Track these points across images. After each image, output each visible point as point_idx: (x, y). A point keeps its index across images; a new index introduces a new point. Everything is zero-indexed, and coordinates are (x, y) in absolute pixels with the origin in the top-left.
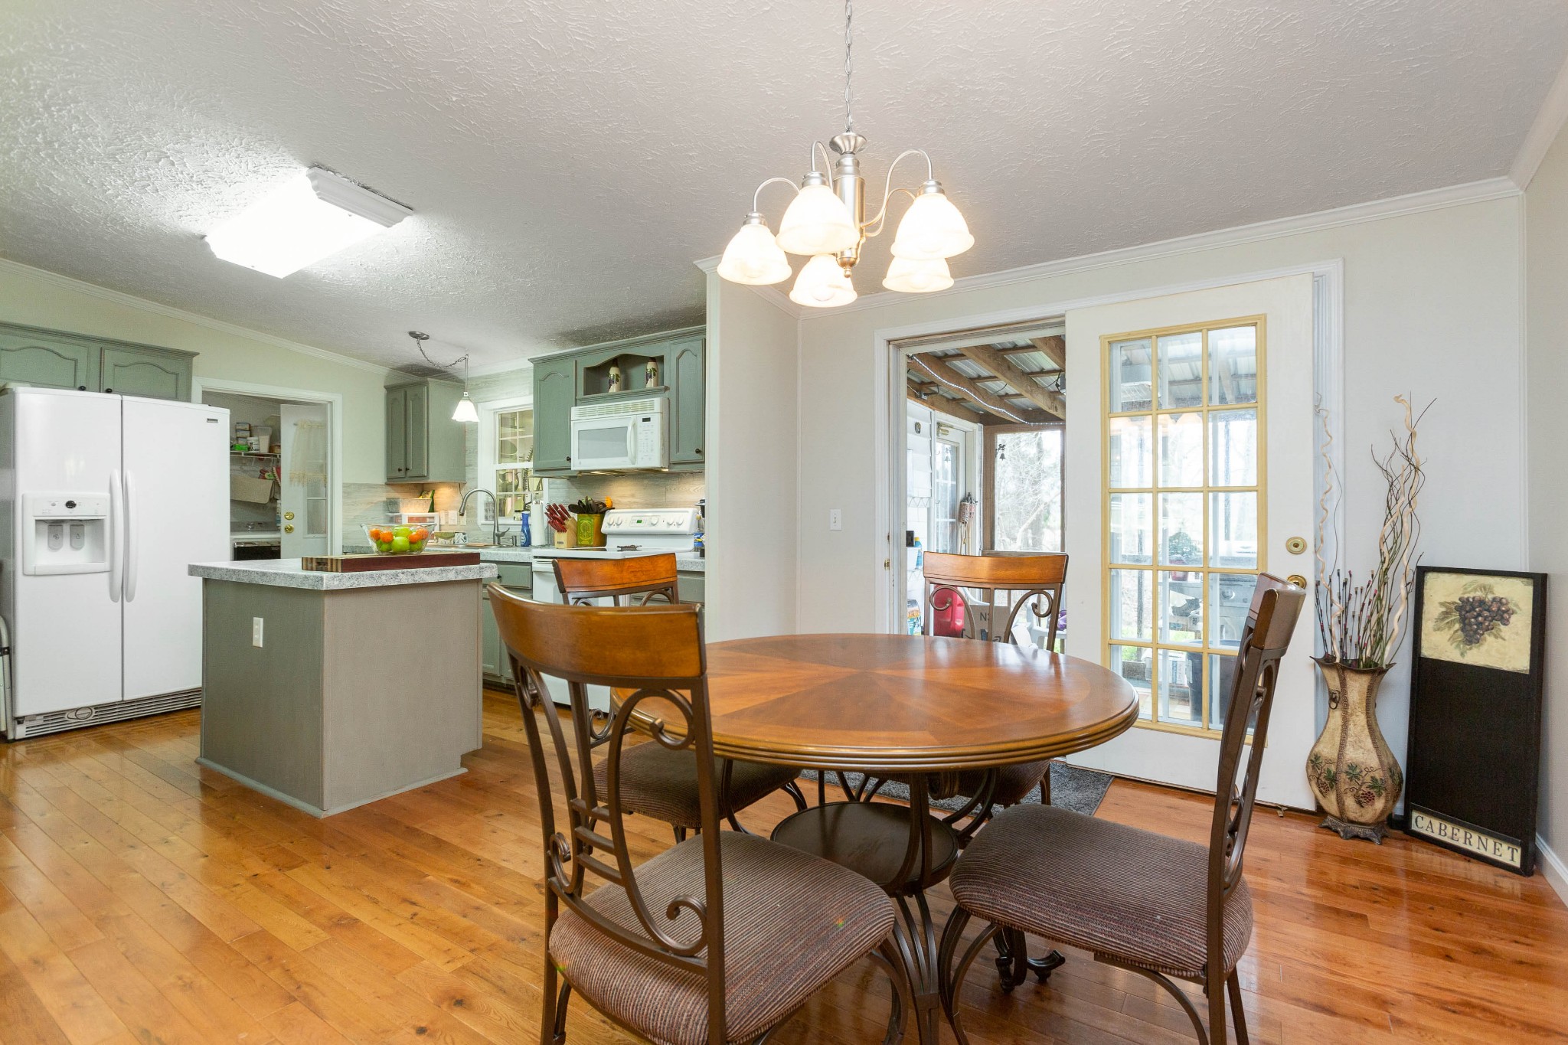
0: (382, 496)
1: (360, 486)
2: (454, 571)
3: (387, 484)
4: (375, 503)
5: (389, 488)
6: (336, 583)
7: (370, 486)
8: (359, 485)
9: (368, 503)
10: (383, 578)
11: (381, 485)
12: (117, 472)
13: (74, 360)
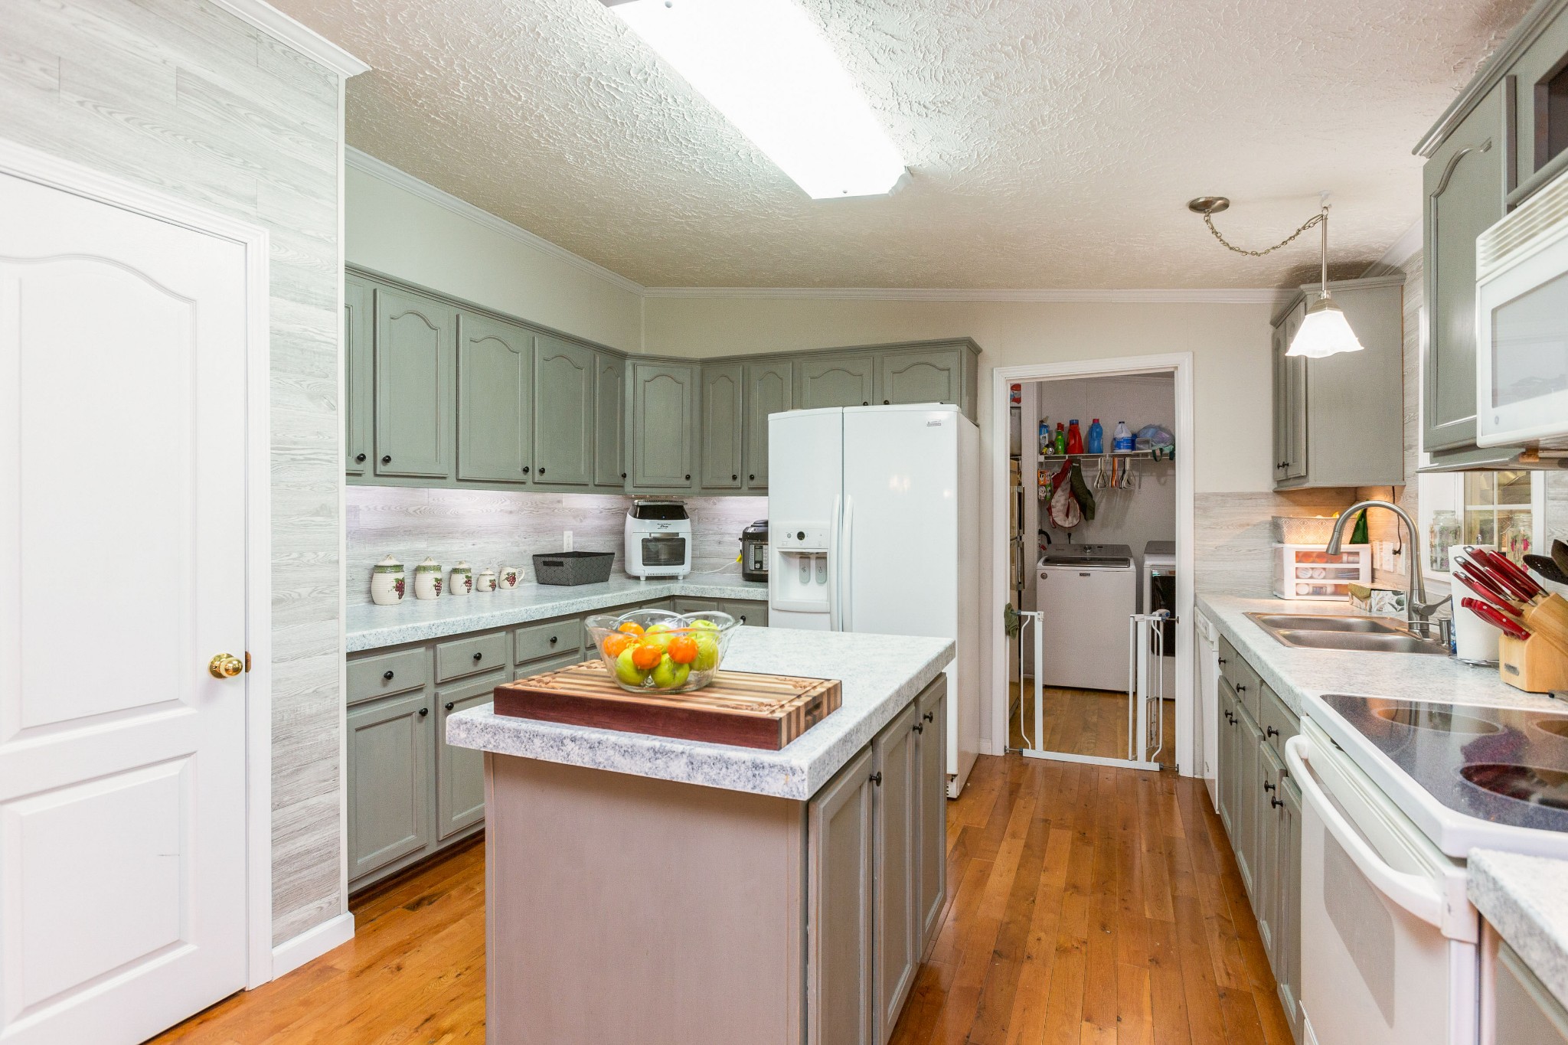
0: (1266, 513)
1: (1225, 497)
3: (1277, 492)
4: (1255, 525)
5: (1279, 499)
7: (1251, 496)
8: (1223, 495)
9: (1241, 526)
11: (1267, 494)
12: (839, 497)
13: (861, 375)
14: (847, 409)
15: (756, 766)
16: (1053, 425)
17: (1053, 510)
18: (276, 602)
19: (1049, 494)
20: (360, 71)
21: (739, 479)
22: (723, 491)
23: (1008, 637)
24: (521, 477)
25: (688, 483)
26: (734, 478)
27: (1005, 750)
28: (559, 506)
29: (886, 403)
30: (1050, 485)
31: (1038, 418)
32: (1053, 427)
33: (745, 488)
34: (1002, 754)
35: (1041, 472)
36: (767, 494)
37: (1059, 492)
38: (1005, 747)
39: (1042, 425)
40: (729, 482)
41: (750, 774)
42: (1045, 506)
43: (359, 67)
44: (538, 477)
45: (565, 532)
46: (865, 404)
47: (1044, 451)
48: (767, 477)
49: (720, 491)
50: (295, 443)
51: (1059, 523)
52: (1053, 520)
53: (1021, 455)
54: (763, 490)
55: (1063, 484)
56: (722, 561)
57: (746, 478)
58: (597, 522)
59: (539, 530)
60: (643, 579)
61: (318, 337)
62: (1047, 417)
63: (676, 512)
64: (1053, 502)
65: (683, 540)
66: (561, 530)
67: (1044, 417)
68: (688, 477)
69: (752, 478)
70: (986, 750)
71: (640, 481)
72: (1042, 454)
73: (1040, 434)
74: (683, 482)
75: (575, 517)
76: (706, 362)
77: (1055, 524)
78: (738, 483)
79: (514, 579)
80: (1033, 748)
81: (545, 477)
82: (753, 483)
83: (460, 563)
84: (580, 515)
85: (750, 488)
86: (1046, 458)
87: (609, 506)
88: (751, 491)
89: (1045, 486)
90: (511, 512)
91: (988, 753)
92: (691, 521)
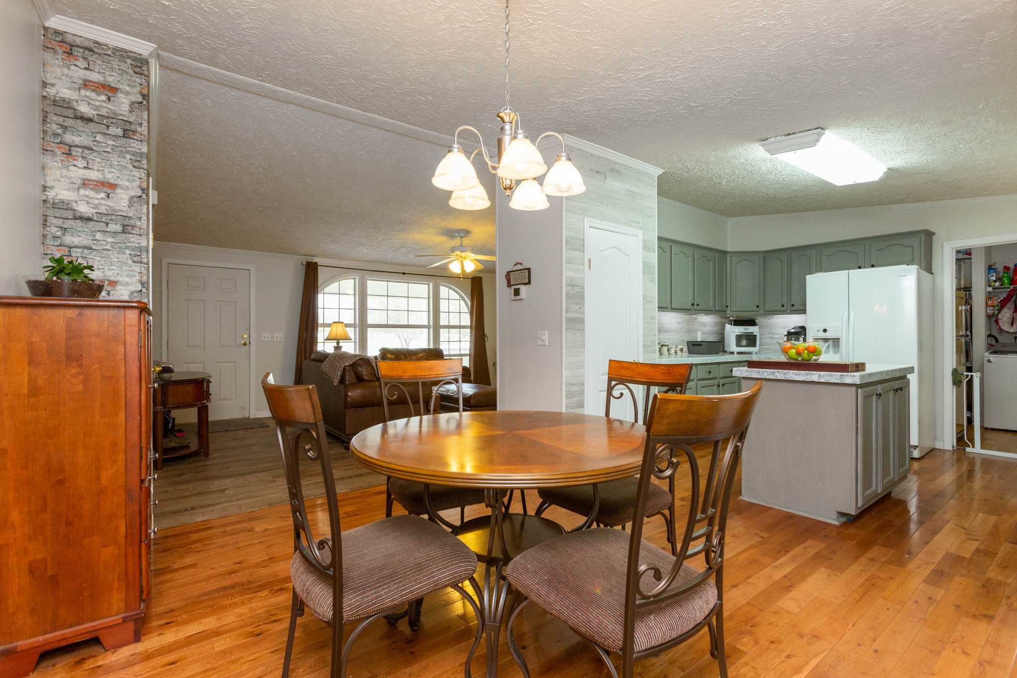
2: (817, 375)
6: (739, 373)
10: (765, 373)
12: (846, 313)
13: (857, 253)
14: (850, 271)
15: (842, 376)
16: (1000, 267)
17: (1000, 321)
18: (644, 346)
19: (996, 312)
20: (661, 173)
21: (785, 306)
22: (774, 312)
23: (954, 386)
24: (691, 307)
25: (757, 309)
26: (783, 306)
27: (953, 448)
28: (696, 321)
29: (873, 266)
30: (997, 305)
31: (986, 263)
32: (1000, 268)
33: (789, 311)
34: (951, 449)
35: (989, 298)
36: (805, 313)
37: (1005, 310)
38: (953, 446)
39: (990, 268)
40: (780, 308)
41: (840, 378)
42: (993, 319)
43: (660, 171)
44: (696, 307)
45: (698, 332)
46: (860, 268)
47: (993, 284)
48: (805, 305)
49: (772, 313)
50: (647, 296)
51: (1006, 330)
52: (999, 327)
53: (971, 288)
54: (803, 311)
55: (1008, 305)
56: (773, 347)
57: (789, 306)
58: (710, 328)
59: (689, 331)
60: (735, 353)
61: (652, 262)
62: (996, 263)
63: (752, 323)
64: (1000, 316)
65: (756, 335)
66: (696, 331)
67: (992, 263)
68: (758, 307)
69: (793, 305)
70: (939, 445)
71: (733, 309)
72: (990, 286)
73: (989, 273)
74: (755, 309)
75: (702, 326)
76: (766, 253)
77: (1001, 331)
78: (785, 308)
79: (683, 350)
80: (973, 447)
81: (699, 308)
82: (793, 308)
83: (665, 342)
84: (704, 325)
85: (791, 311)
86: (993, 289)
87: (715, 321)
88: (792, 312)
89: (993, 306)
90: (679, 323)
91: (942, 448)
92: (760, 328)
